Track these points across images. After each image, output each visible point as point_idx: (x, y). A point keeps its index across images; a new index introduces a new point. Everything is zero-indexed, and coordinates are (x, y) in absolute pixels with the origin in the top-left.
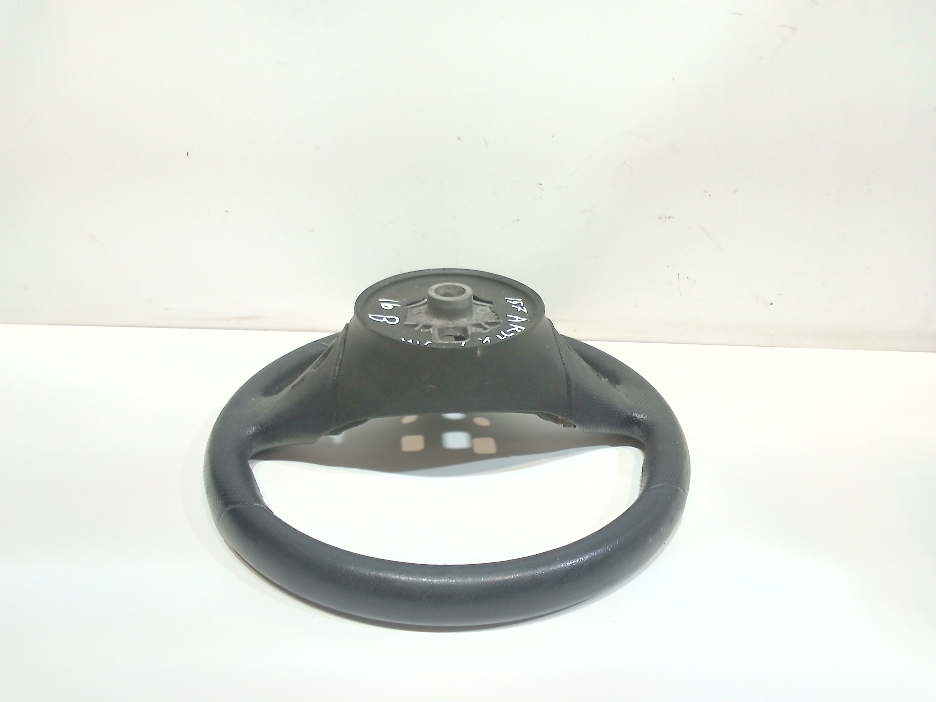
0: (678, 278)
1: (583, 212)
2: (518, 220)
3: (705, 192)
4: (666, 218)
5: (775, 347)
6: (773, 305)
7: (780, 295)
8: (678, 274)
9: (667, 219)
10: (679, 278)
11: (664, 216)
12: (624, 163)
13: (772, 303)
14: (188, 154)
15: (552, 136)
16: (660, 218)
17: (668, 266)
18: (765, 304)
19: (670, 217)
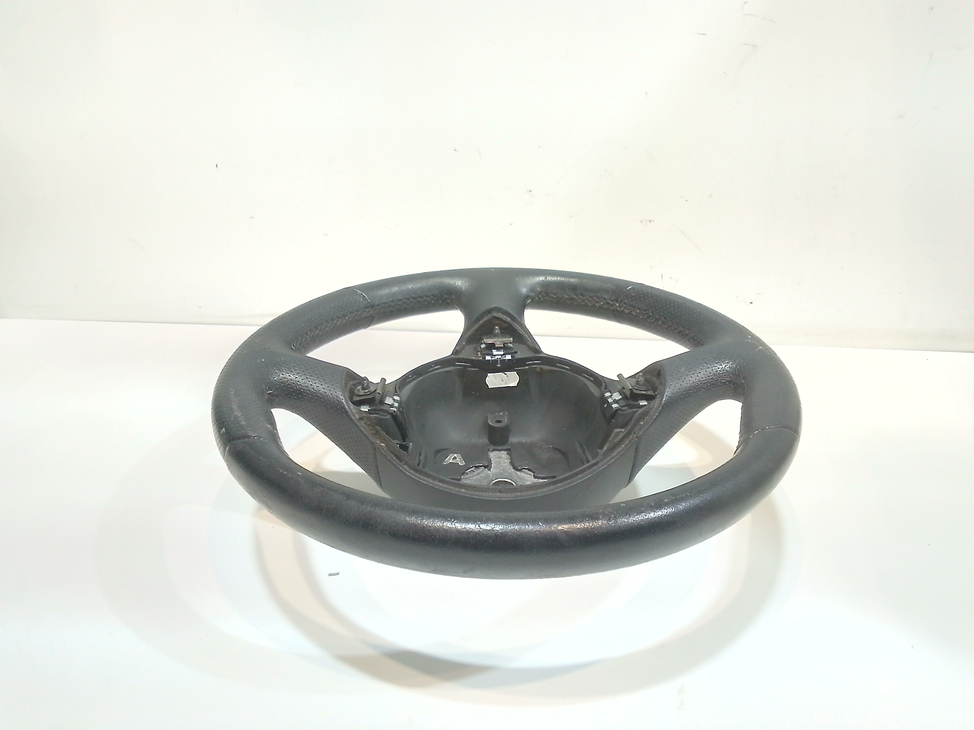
2: (511, 224)
3: (681, 197)
6: (752, 304)
7: (759, 294)
8: (662, 275)
9: (648, 222)
10: (663, 278)
11: (645, 220)
12: (606, 171)
14: (217, 166)
16: (642, 222)
17: (652, 268)
18: (745, 302)
19: (650, 221)
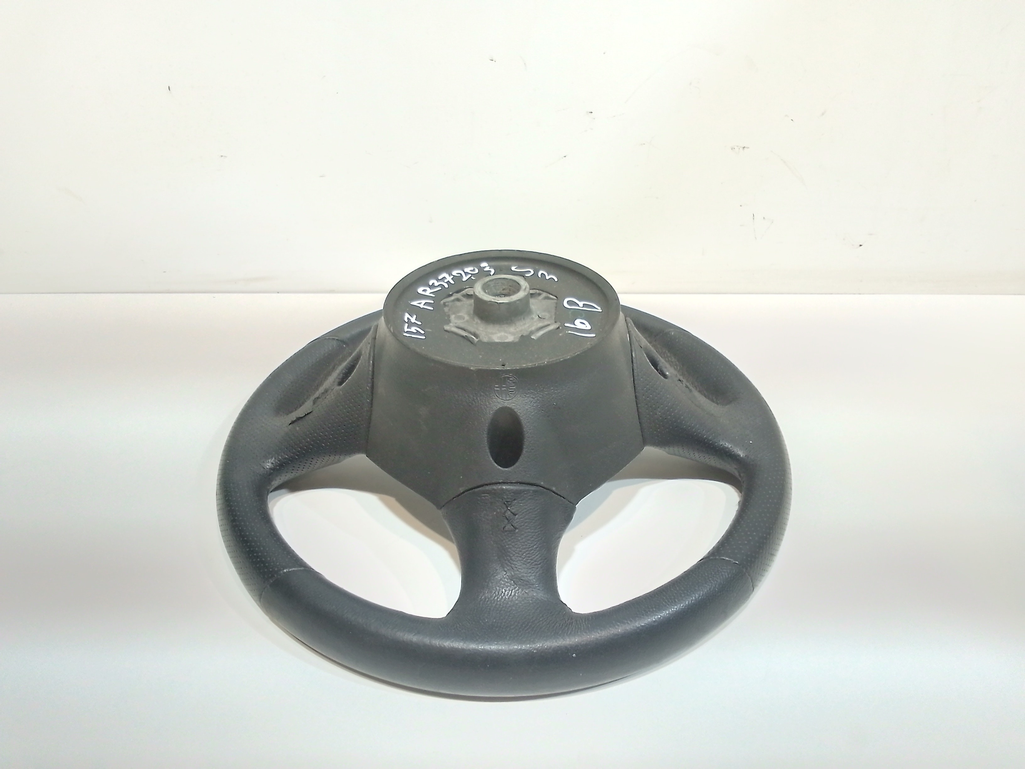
0: (752, 219)
1: (642, 144)
2: (565, 157)
3: (786, 116)
4: (739, 148)
5: (863, 294)
6: (862, 246)
7: (871, 234)
8: (753, 215)
9: (741, 149)
10: (754, 219)
11: (737, 146)
12: (691, 84)
13: (861, 244)
14: (170, 89)
15: (604, 53)
16: (733, 149)
17: (741, 206)
18: (853, 245)
19: (744, 148)
